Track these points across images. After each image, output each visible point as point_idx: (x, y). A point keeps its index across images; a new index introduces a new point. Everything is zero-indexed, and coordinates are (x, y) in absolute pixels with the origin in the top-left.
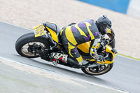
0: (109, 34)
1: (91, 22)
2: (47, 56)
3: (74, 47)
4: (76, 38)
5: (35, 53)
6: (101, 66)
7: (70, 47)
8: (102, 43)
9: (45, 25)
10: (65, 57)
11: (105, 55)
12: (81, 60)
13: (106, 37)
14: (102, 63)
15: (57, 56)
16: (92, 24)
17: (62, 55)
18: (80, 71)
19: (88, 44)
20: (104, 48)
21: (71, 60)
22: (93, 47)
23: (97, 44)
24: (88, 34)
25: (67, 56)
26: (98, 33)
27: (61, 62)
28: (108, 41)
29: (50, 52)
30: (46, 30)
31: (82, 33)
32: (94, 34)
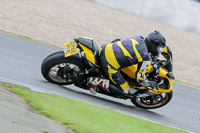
2: (82, 82)
5: (67, 79)
6: (155, 95)
7: (111, 72)
8: (155, 66)
9: (77, 41)
10: (106, 83)
11: (159, 81)
13: (161, 57)
14: (155, 91)
18: (128, 102)
20: (157, 71)
22: (141, 71)
27: (101, 89)
29: (86, 77)
30: (80, 47)
31: (127, 53)
32: (142, 55)
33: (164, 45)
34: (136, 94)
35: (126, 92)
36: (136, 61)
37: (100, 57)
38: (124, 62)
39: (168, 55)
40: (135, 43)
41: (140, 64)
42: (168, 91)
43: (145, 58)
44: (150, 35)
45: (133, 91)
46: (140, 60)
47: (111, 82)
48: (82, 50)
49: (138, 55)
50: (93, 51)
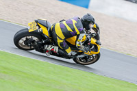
3: (62, 41)
5: (31, 46)
6: (89, 56)
7: (59, 41)
8: (89, 37)
11: (91, 47)
13: (92, 31)
14: (88, 53)
15: (49, 48)
17: (53, 46)
18: (71, 61)
27: (53, 53)
30: (38, 26)
31: (69, 29)
32: (79, 30)
33: (94, 23)
34: (76, 55)
37: (52, 32)
38: (68, 35)
39: (97, 29)
40: (74, 22)
41: (78, 36)
42: (97, 53)
43: (82, 32)
44: (84, 16)
45: (74, 53)
46: (78, 33)
47: (59, 48)
48: (40, 27)
49: (77, 30)
50: (47, 28)
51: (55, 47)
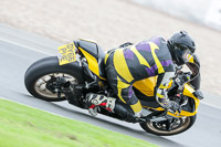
0: (190, 65)
1: (160, 42)
2: (79, 99)
3: (127, 86)
4: (131, 70)
5: (59, 93)
7: (121, 86)
8: (178, 80)
9: (78, 45)
10: (111, 103)
11: (182, 102)
12: (138, 109)
13: (185, 69)
14: (176, 115)
15: (97, 100)
16: (160, 45)
17: (105, 98)
19: (153, 80)
20: (180, 88)
21: (121, 108)
22: (161, 86)
23: (168, 81)
24: (152, 64)
25: (114, 100)
26: (170, 61)
27: (104, 110)
28: (188, 77)
29: (86, 92)
30: (80, 53)
31: (143, 61)
35: (138, 115)
36: (155, 72)
37: (106, 66)
38: (139, 73)
40: (154, 47)
42: (193, 114)
43: (168, 69)
45: (147, 113)
46: (161, 70)
49: (159, 65)
50: (97, 59)
51: (109, 99)
